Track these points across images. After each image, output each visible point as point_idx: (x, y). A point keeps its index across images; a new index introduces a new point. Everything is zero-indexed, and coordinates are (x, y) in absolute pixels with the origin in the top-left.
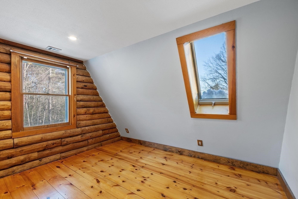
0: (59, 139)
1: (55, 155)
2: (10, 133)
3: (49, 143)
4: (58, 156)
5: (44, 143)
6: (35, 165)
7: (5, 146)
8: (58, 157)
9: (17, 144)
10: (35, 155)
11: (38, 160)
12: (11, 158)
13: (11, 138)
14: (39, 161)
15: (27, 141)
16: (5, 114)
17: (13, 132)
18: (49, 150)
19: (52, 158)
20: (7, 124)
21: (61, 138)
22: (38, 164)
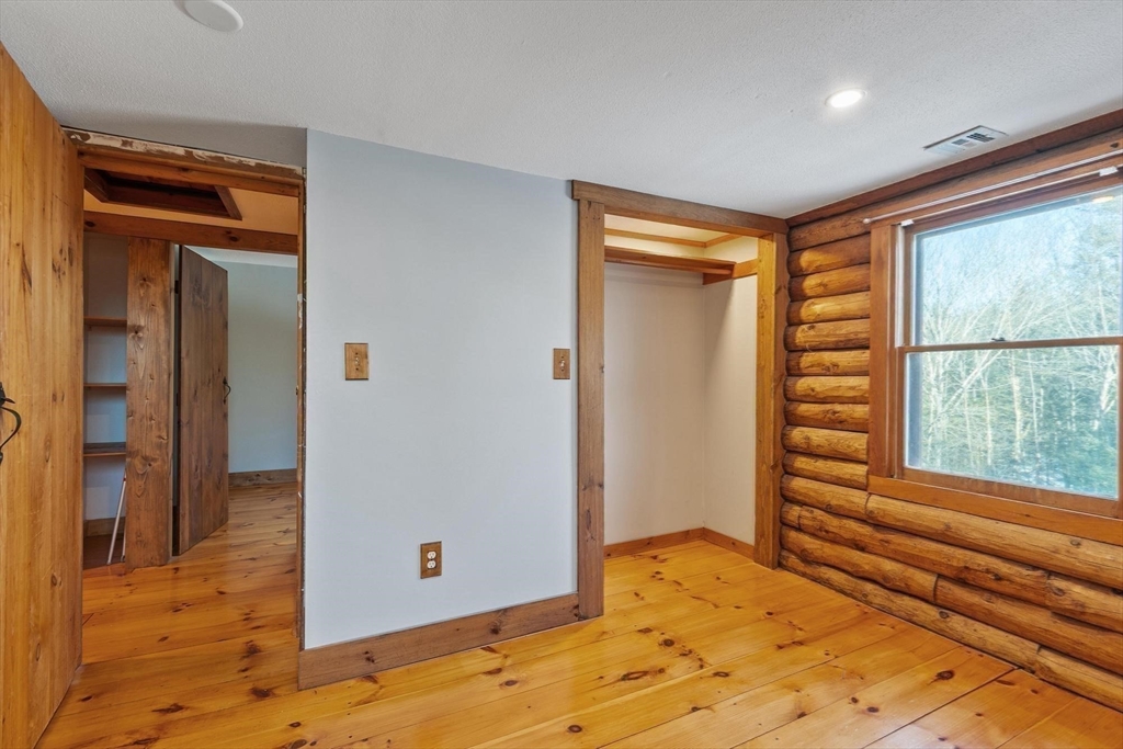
0: (1035, 568)
1: (1011, 637)
2: (861, 473)
3: (979, 565)
4: (1023, 650)
5: (959, 553)
6: (921, 618)
7: (847, 505)
8: (1019, 654)
9: (871, 512)
10: (925, 581)
11: (935, 609)
12: (862, 549)
13: (864, 488)
14: (938, 616)
15: (898, 517)
16: (856, 415)
17: (873, 474)
18: (987, 595)
19: (995, 638)
20: (856, 445)
21: (1051, 573)
22: (933, 621)
